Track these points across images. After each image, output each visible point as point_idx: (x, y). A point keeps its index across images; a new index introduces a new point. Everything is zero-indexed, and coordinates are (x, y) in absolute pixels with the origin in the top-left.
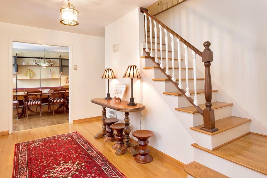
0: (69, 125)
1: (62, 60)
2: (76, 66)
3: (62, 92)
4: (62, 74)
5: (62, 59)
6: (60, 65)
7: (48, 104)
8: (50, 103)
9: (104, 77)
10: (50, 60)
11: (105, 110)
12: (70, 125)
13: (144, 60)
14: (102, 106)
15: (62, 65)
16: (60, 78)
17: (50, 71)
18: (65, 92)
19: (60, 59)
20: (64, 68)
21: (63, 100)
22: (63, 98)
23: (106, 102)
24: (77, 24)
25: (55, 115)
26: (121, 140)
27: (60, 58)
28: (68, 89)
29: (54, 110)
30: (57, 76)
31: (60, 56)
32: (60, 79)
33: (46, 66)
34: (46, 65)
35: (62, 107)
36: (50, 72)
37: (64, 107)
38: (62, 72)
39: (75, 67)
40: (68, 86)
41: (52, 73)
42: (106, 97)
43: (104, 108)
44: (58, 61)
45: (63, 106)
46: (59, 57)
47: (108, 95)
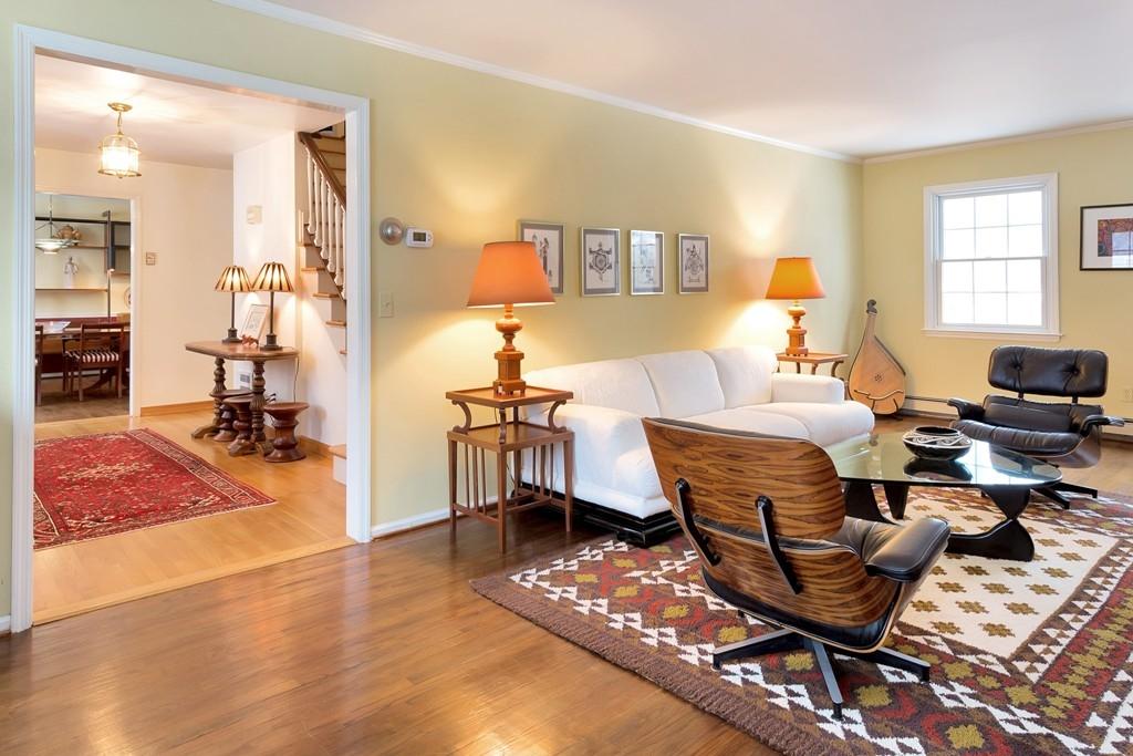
0: (128, 420)
1: (116, 227)
2: (153, 254)
3: (112, 330)
4: (114, 274)
5: (114, 223)
6: (106, 241)
7: (61, 374)
8: (70, 374)
9: (220, 286)
10: (71, 224)
11: (221, 370)
12: (131, 420)
13: (303, 250)
14: (215, 358)
15: (116, 244)
16: (106, 287)
17: (71, 263)
18: (119, 330)
19: (106, 223)
20: (118, 253)
21: (115, 357)
22: (115, 349)
23: (225, 350)
24: (139, 175)
25: (84, 400)
26: (249, 430)
27: (106, 219)
28: (128, 324)
29: (84, 390)
30: (95, 281)
31: (108, 214)
32: (108, 291)
33: (56, 250)
34: (58, 247)
35: (110, 380)
36: (69, 266)
37: (117, 380)
38: (113, 267)
39: (150, 259)
40: (128, 316)
41: (77, 270)
42: (226, 336)
43: (220, 362)
44: (100, 230)
45: (114, 377)
46: (104, 215)
47: (233, 332)
